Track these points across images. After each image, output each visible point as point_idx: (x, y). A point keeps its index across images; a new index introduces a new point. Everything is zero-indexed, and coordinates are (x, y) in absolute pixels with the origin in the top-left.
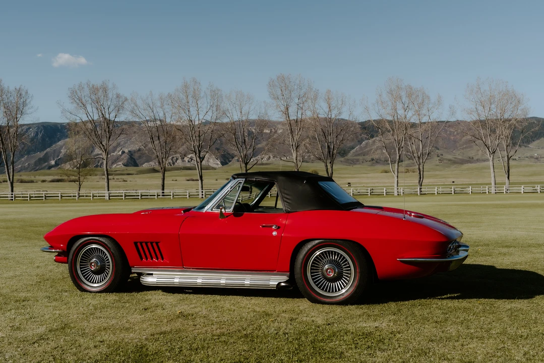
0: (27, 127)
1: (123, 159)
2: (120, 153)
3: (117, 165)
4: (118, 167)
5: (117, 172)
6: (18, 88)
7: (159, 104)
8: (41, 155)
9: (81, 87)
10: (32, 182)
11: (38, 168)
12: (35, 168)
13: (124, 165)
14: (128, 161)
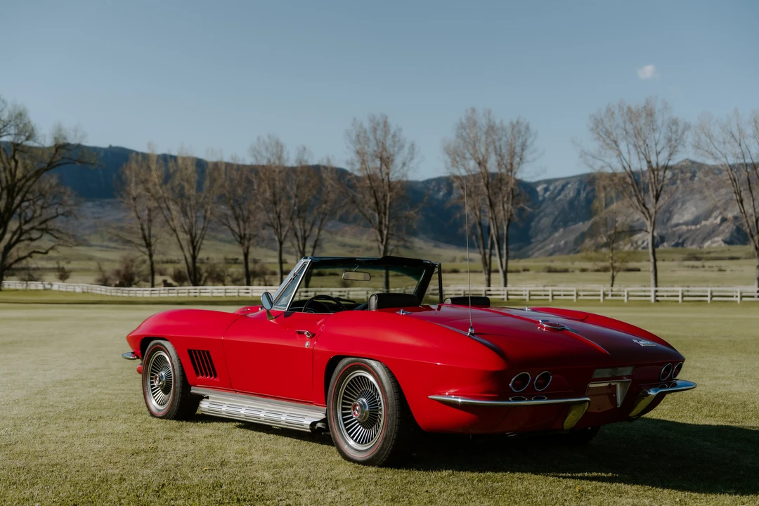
0: (562, 182)
1: (723, 231)
2: (718, 220)
3: (712, 243)
4: (714, 245)
5: (713, 255)
6: (515, 122)
7: (749, 130)
8: (583, 226)
9: (610, 113)
10: (566, 271)
11: (579, 248)
12: (575, 249)
13: (726, 242)
14: (732, 235)
